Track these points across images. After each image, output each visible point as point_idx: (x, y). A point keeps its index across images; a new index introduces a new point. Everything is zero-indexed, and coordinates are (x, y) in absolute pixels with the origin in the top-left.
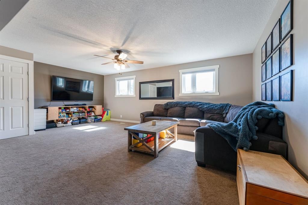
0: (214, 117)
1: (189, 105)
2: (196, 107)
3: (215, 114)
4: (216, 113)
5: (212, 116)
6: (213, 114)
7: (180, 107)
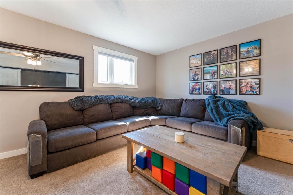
0: (148, 111)
1: (116, 101)
2: (126, 103)
3: (149, 108)
4: (151, 107)
5: (147, 110)
6: (147, 108)
7: (105, 104)
